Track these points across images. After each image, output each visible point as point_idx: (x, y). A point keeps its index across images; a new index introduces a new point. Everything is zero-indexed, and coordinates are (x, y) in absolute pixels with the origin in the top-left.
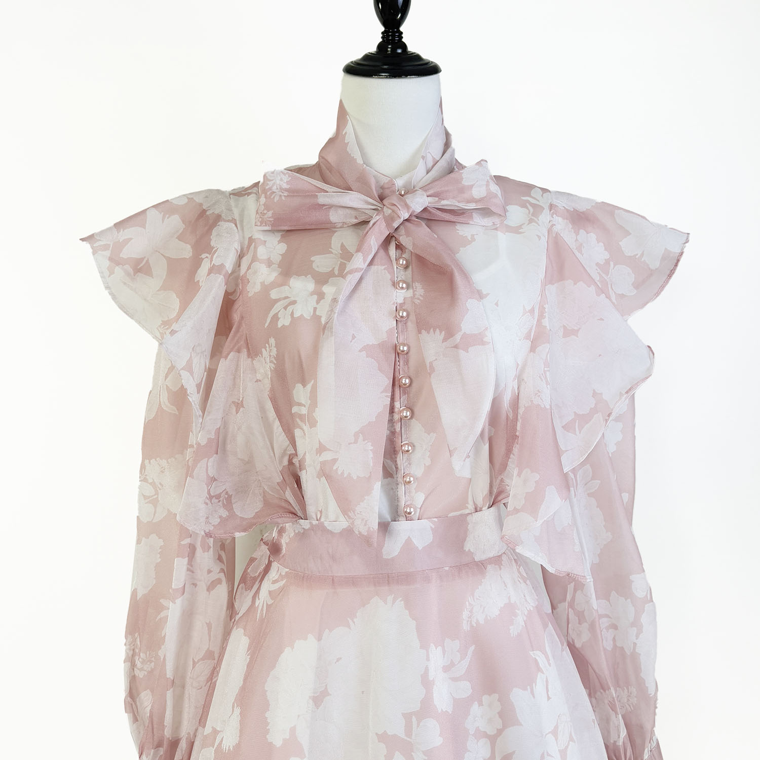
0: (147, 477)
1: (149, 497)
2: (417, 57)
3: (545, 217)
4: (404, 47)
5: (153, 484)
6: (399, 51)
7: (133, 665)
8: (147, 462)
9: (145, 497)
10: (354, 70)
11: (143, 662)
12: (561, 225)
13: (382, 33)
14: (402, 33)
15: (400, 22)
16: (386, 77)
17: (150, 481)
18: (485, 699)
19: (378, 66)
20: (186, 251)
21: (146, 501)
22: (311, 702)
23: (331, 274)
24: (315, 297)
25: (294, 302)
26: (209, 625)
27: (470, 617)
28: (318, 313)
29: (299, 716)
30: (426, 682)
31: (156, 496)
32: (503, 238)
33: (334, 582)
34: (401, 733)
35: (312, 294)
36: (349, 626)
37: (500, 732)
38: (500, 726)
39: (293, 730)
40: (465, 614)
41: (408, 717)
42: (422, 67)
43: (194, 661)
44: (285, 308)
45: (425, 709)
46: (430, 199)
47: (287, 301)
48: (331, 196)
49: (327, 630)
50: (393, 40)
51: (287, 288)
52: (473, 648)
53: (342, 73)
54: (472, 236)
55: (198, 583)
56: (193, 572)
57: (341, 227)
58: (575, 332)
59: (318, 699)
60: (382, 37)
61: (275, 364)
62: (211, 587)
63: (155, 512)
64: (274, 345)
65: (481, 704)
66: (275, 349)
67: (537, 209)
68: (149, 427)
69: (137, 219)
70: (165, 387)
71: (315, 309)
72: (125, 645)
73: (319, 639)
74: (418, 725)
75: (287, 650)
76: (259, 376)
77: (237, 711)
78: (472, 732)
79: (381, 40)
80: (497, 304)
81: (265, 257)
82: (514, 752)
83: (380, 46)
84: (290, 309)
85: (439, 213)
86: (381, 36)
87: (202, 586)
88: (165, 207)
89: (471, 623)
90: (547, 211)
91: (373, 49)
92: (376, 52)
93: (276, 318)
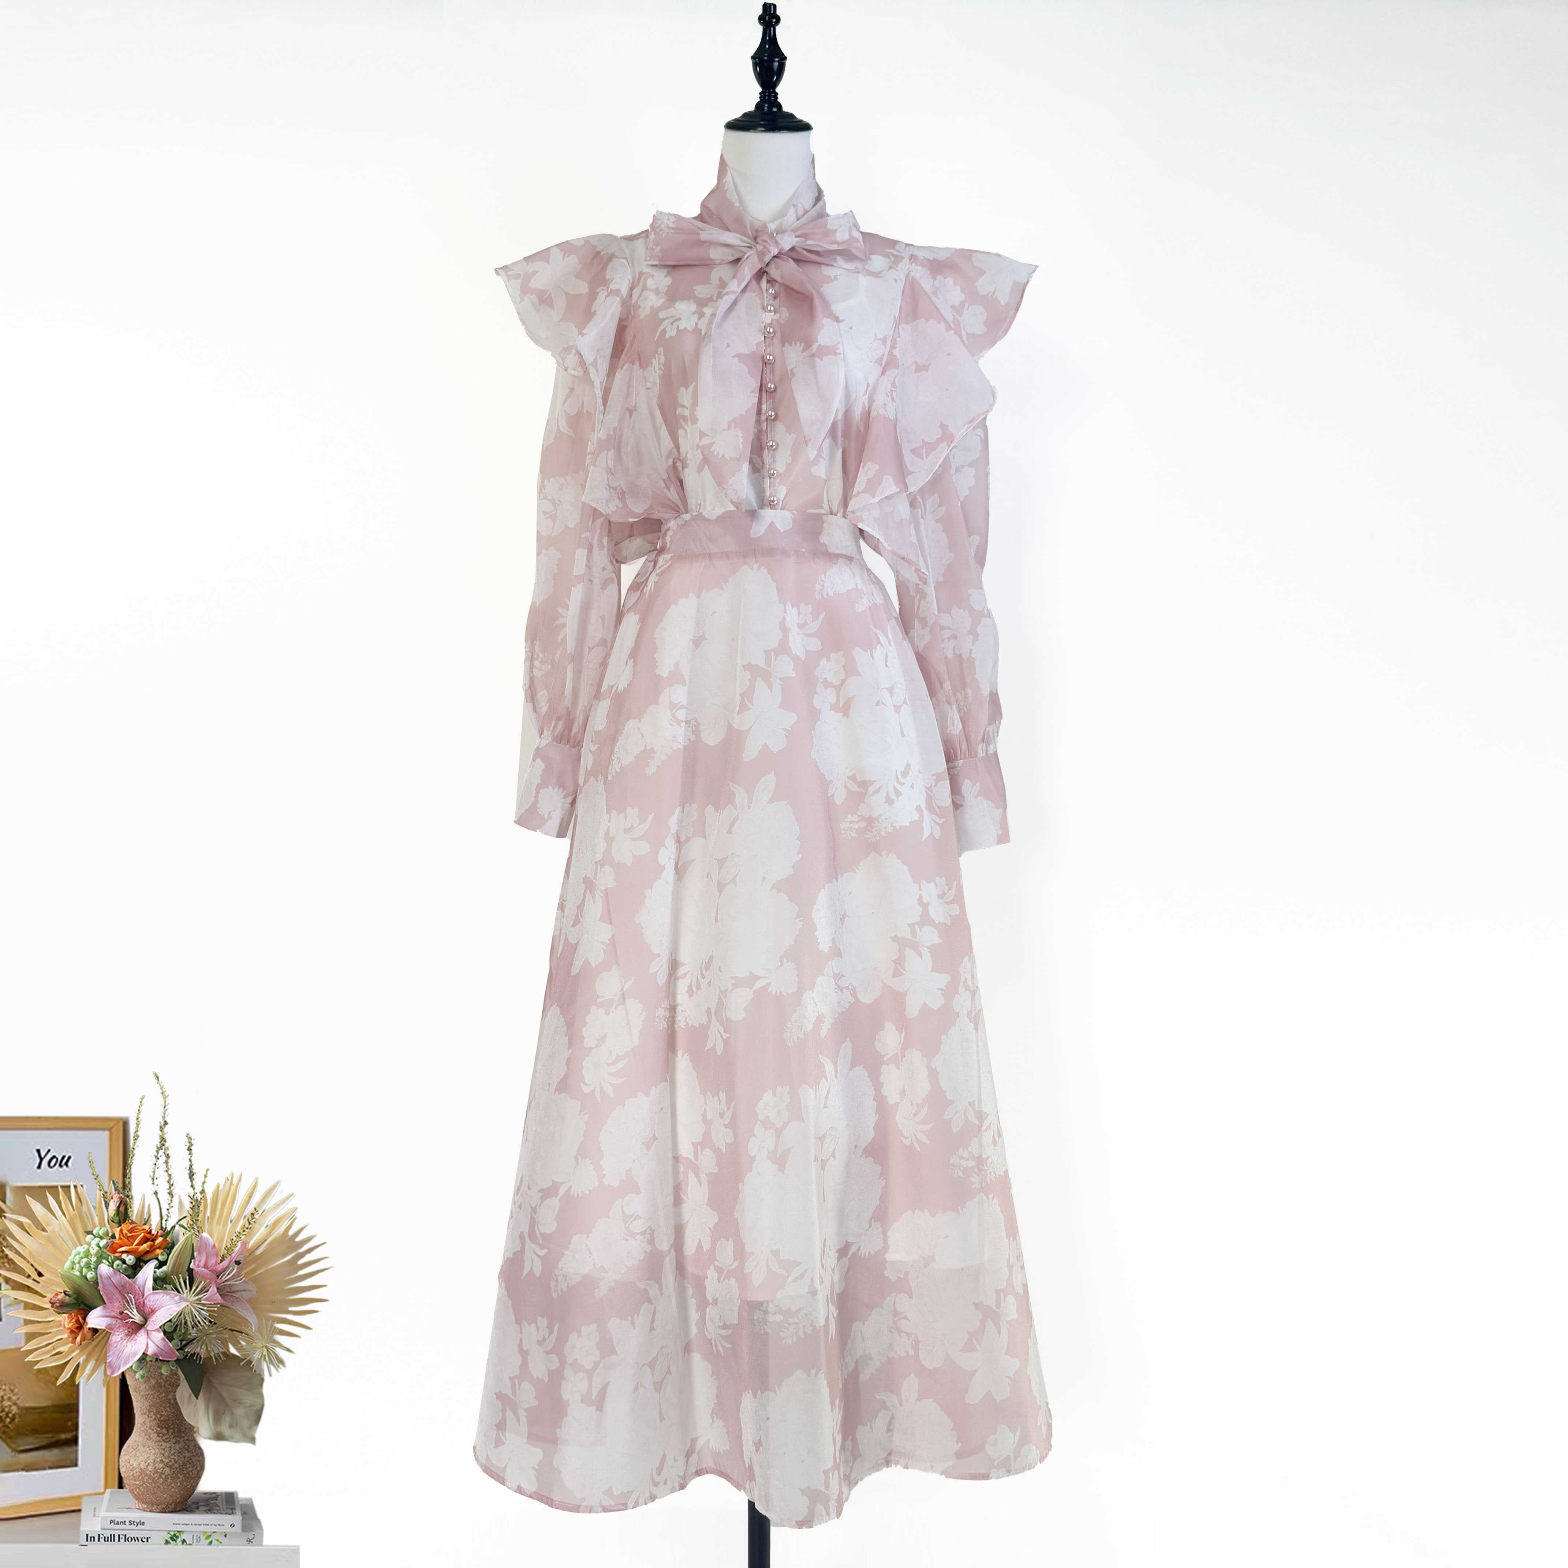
0: (547, 495)
1: (548, 513)
2: (792, 116)
3: (904, 266)
4: (779, 106)
5: (552, 501)
6: (775, 110)
7: (531, 668)
8: (546, 482)
9: (545, 513)
10: (733, 126)
11: (542, 662)
12: (919, 273)
13: (760, 93)
14: (777, 94)
15: (775, 84)
16: (762, 131)
17: (550, 498)
18: (833, 656)
19: (756, 122)
20: (583, 288)
21: (547, 516)
22: (691, 643)
23: (711, 299)
24: (697, 316)
25: (679, 319)
26: (603, 618)
27: (822, 590)
28: (699, 327)
29: (681, 654)
30: (784, 629)
31: (555, 512)
32: (863, 280)
33: (710, 556)
34: (762, 664)
35: (694, 313)
36: (723, 589)
37: (843, 682)
38: (844, 677)
39: (676, 665)
40: (818, 587)
41: (768, 653)
42: (795, 124)
43: (589, 648)
44: (672, 324)
45: (783, 647)
46: (797, 239)
47: (673, 319)
48: (711, 233)
49: (705, 591)
50: (769, 99)
51: (672, 309)
52: (823, 615)
53: (723, 129)
54: (836, 276)
55: (594, 580)
56: (589, 568)
57: (719, 264)
58: (925, 368)
59: (697, 642)
60: (760, 98)
61: (662, 370)
62: (604, 587)
63: (554, 527)
64: (662, 353)
65: (829, 660)
66: (663, 357)
67: (898, 259)
68: (548, 454)
69: (543, 255)
70: (563, 411)
71: (697, 324)
72: (526, 647)
73: (699, 597)
74: (776, 659)
75: (673, 607)
76: (649, 385)
77: (631, 663)
78: (821, 680)
79: (759, 100)
80: (851, 328)
81: (654, 287)
82: (854, 697)
83: (758, 106)
84: (676, 324)
85: (805, 253)
86: (759, 96)
87: (597, 583)
88: (566, 247)
89: (822, 596)
90: (907, 260)
91: (752, 108)
92: (755, 110)
93: (664, 331)
